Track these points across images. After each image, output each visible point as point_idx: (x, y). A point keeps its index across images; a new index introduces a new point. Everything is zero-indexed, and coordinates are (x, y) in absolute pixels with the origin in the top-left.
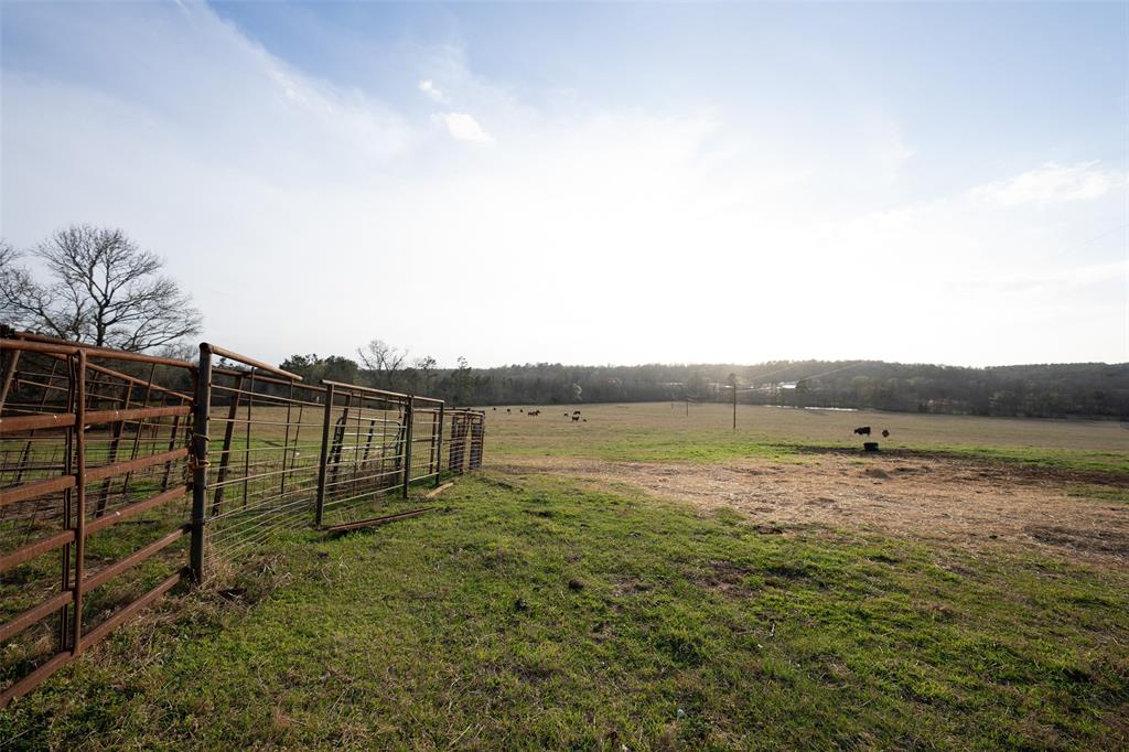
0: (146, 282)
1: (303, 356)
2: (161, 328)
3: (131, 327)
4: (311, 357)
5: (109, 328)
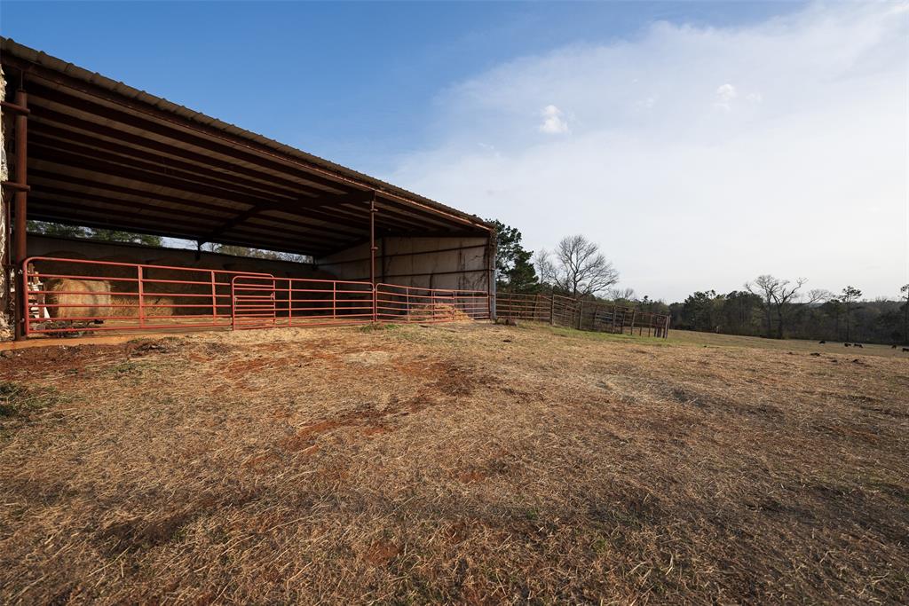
0: (593, 257)
1: (703, 292)
2: (599, 281)
3: (587, 282)
4: (710, 293)
5: (578, 284)
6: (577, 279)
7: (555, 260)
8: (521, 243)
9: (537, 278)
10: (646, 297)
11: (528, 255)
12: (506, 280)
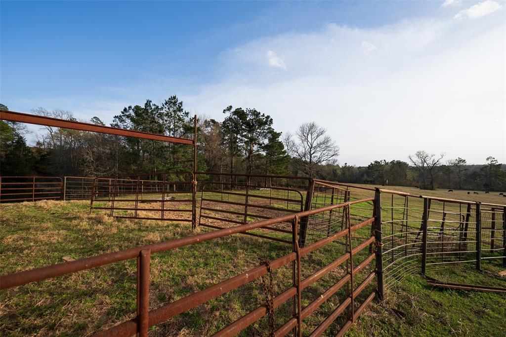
0: (321, 138)
1: (379, 161)
2: (327, 154)
3: (318, 154)
4: (383, 161)
5: (313, 156)
6: (312, 152)
7: (297, 140)
8: (272, 126)
9: (285, 152)
10: (346, 164)
11: (279, 135)
12: (264, 153)
